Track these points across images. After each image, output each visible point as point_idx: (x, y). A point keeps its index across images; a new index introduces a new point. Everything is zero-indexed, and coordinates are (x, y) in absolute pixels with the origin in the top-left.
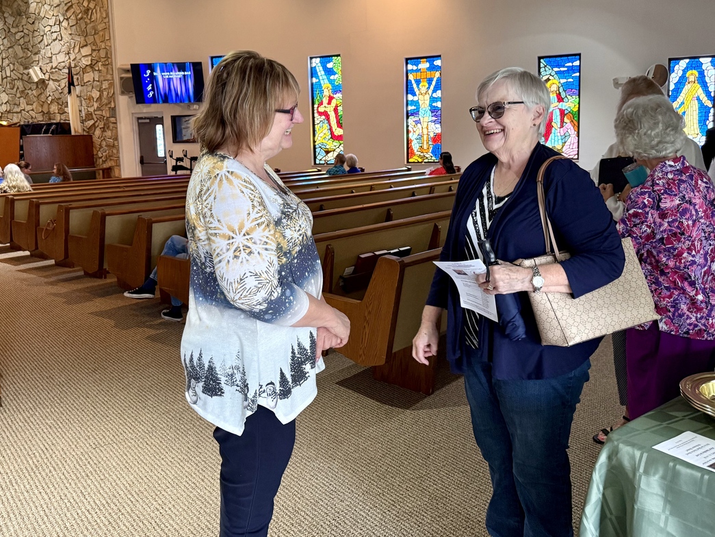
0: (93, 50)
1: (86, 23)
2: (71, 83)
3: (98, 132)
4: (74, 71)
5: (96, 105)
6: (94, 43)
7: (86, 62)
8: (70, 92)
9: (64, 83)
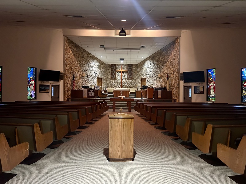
0: (174, 69)
1: (173, 62)
2: (168, 78)
3: (173, 90)
4: (169, 75)
5: (173, 83)
6: (175, 67)
7: (172, 72)
8: (167, 80)
9: (166, 77)
